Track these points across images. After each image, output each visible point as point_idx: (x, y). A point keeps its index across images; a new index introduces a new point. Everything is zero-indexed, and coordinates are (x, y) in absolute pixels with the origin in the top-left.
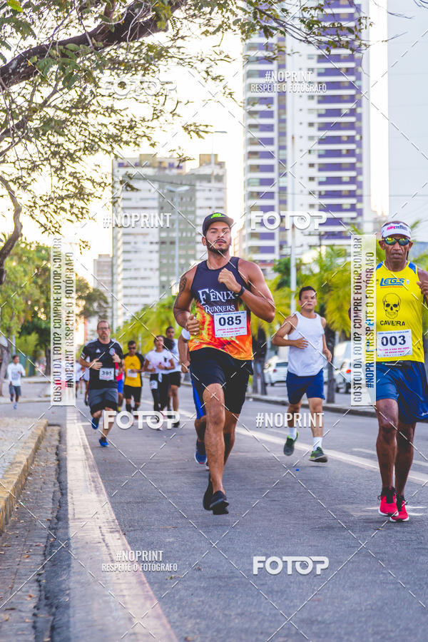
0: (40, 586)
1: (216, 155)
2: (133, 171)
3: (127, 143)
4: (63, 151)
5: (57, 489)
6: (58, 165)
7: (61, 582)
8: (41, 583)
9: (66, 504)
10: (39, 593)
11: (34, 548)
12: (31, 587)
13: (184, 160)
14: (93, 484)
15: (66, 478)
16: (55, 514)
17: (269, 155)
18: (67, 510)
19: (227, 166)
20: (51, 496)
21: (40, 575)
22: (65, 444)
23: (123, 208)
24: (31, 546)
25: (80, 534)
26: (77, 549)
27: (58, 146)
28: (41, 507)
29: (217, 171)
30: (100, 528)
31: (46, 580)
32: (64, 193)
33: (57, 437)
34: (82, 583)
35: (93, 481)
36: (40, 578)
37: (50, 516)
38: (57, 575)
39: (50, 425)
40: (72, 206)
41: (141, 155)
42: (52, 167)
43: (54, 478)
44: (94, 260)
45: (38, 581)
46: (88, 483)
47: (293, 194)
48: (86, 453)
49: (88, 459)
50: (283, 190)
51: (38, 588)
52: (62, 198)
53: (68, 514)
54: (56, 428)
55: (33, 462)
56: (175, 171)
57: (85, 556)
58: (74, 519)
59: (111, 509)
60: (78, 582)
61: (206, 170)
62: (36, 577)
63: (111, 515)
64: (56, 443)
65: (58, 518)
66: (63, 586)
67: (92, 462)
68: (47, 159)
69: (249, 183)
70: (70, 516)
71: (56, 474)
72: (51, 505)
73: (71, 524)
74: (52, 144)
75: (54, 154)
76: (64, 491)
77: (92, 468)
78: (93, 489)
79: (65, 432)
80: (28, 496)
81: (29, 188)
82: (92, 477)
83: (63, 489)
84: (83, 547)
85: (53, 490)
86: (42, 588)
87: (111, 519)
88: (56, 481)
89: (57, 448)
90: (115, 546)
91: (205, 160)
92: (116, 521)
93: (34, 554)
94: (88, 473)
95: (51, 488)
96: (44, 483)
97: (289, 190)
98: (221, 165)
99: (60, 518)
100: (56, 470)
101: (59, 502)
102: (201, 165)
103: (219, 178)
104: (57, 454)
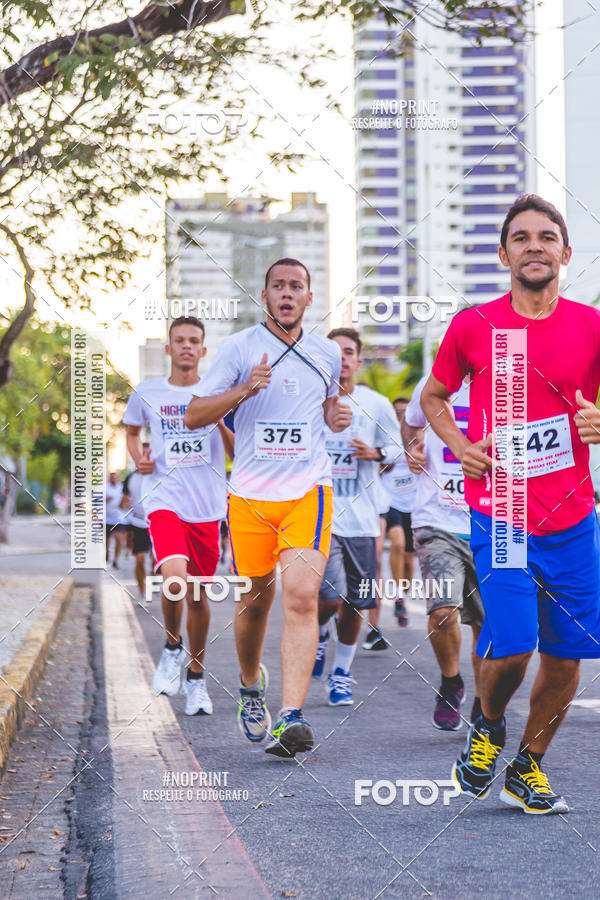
0: (70, 818)
1: (314, 194)
2: (196, 217)
3: (187, 177)
4: (94, 190)
5: (90, 678)
6: (88, 211)
7: (101, 813)
8: (71, 814)
9: (104, 700)
10: (68, 828)
11: (58, 763)
12: (55, 820)
13: (269, 201)
14: (142, 671)
15: (102, 662)
16: (88, 715)
17: (392, 192)
18: (105, 709)
19: (330, 209)
20: (82, 688)
21: (68, 802)
22: (100, 613)
23: (182, 271)
24: (55, 760)
25: (125, 744)
26: (121, 764)
27: (87, 181)
28: (68, 704)
29: (317, 216)
30: (154, 734)
31: (78, 810)
32: (96, 251)
33: (88, 603)
34: (131, 814)
35: (143, 667)
36: (69, 807)
37: (81, 718)
38: (94, 803)
39: (77, 585)
40: (108, 269)
41: (206, 194)
42: (78, 212)
43: (85, 663)
44: (140, 347)
45: (67, 812)
46: (135, 669)
47: (428, 249)
48: (132, 626)
49: (133, 634)
50: (412, 243)
51: (67, 822)
52: (92, 257)
53: (106, 713)
54: (86, 591)
55: (54, 640)
56: (255, 217)
57: (134, 776)
58: (116, 722)
59: (169, 706)
60: (124, 813)
61: (301, 215)
62: (63, 806)
63: (169, 715)
64: (86, 611)
65: (93, 721)
66: (103, 819)
67: (140, 639)
68: (73, 201)
69: (363, 232)
70: (110, 718)
71: (88, 658)
72: (81, 702)
73: (112, 728)
74: (78, 179)
75: (81, 195)
76: (100, 682)
77: (139, 648)
78: (143, 678)
79: (99, 596)
80: (49, 688)
81: (45, 243)
82: (142, 661)
83: (98, 679)
84: (130, 762)
85: (83, 680)
86: (73, 822)
87: (169, 722)
88: (88, 666)
89: (89, 618)
90: (177, 760)
91: (300, 200)
92: (177, 724)
93: (60, 773)
94: (135, 655)
95: (82, 676)
96: (72, 670)
97: (421, 243)
98: (322, 207)
99: (96, 720)
100: (88, 651)
101: (94, 697)
102: (293, 208)
103: (320, 227)
104: (89, 628)
